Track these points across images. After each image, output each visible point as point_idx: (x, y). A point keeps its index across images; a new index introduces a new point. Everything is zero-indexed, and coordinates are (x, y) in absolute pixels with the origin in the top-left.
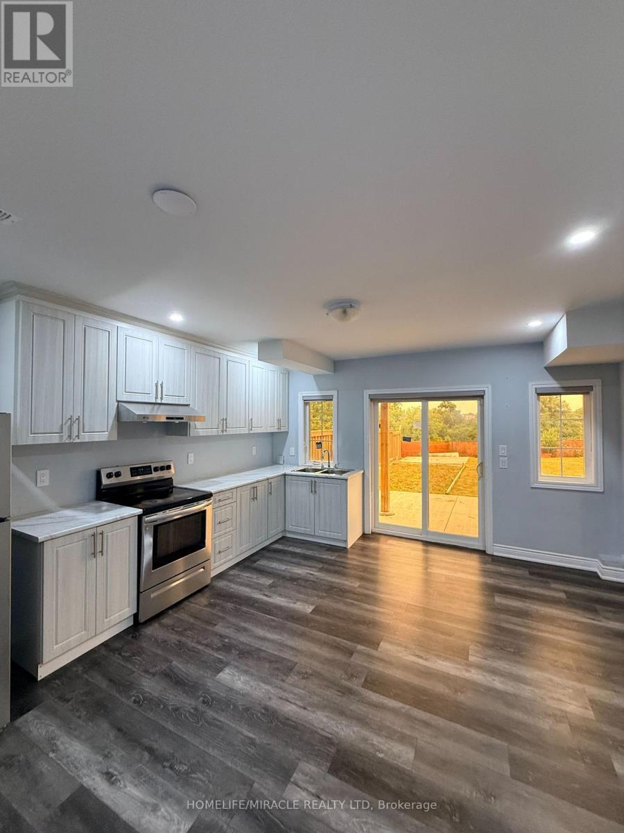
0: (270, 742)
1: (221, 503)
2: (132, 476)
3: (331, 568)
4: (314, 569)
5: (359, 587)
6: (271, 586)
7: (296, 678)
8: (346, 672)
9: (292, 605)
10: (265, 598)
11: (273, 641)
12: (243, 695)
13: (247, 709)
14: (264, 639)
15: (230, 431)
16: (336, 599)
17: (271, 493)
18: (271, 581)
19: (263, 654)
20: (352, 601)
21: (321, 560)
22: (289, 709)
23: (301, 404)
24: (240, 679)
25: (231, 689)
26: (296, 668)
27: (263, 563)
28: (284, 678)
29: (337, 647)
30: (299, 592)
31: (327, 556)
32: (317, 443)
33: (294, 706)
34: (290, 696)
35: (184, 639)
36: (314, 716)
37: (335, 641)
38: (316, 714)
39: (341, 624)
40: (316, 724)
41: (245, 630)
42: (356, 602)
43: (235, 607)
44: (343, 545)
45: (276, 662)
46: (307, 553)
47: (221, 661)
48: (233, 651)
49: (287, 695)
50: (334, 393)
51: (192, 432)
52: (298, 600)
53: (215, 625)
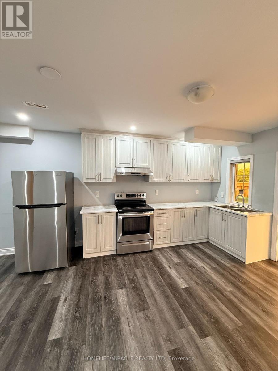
0: (105, 334)
1: (161, 215)
2: (127, 197)
3: (221, 270)
4: (209, 266)
5: (230, 292)
6: (177, 264)
7: (142, 315)
8: (168, 334)
9: (177, 279)
10: (168, 268)
11: (151, 291)
12: (117, 305)
13: (113, 312)
14: (148, 286)
15: (173, 181)
16: (205, 289)
17: (196, 216)
18: (179, 262)
19: (141, 294)
20: (215, 297)
21: (219, 263)
22: (125, 327)
23: (228, 166)
24: (123, 297)
25: (117, 299)
26: (146, 311)
27: (184, 251)
28: (138, 311)
29: (177, 318)
30: (188, 274)
31: (225, 262)
32: (240, 191)
33: (128, 328)
34: (132, 322)
35: (123, 268)
36: (131, 341)
37: (180, 312)
38: (132, 342)
39: (193, 306)
40: (127, 346)
41: (146, 278)
42: (217, 300)
43: (152, 265)
44: (243, 260)
45: (143, 301)
46: (213, 256)
47: (125, 285)
48: (133, 284)
49: (131, 320)
50: (251, 157)
51: (151, 180)
52: (183, 278)
53: (138, 269)
